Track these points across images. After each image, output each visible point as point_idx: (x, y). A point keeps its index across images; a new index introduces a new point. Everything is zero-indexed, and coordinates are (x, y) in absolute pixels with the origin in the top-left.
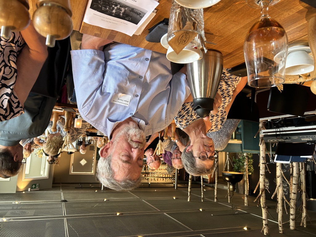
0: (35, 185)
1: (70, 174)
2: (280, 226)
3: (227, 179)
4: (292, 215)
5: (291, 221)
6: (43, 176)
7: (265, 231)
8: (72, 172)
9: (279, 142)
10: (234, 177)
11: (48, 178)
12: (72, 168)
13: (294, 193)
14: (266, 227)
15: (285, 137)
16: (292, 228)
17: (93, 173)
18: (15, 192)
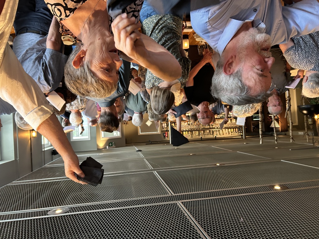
0: (112, 143)
1: (139, 135)
6: (116, 135)
8: (140, 133)
11: (121, 137)
12: (140, 129)
17: (159, 132)
18: (96, 150)
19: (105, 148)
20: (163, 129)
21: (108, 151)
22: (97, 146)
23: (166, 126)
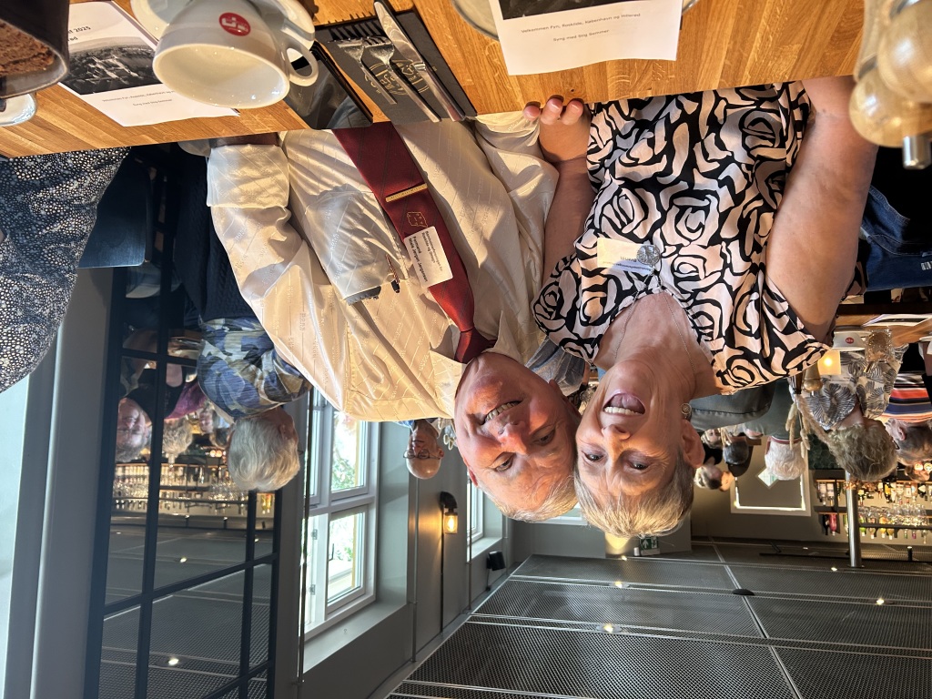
0: (649, 541)
1: (733, 511)
12: (737, 494)
18: (602, 557)
19: (630, 553)
20: (821, 501)
22: (606, 543)
23: (831, 494)
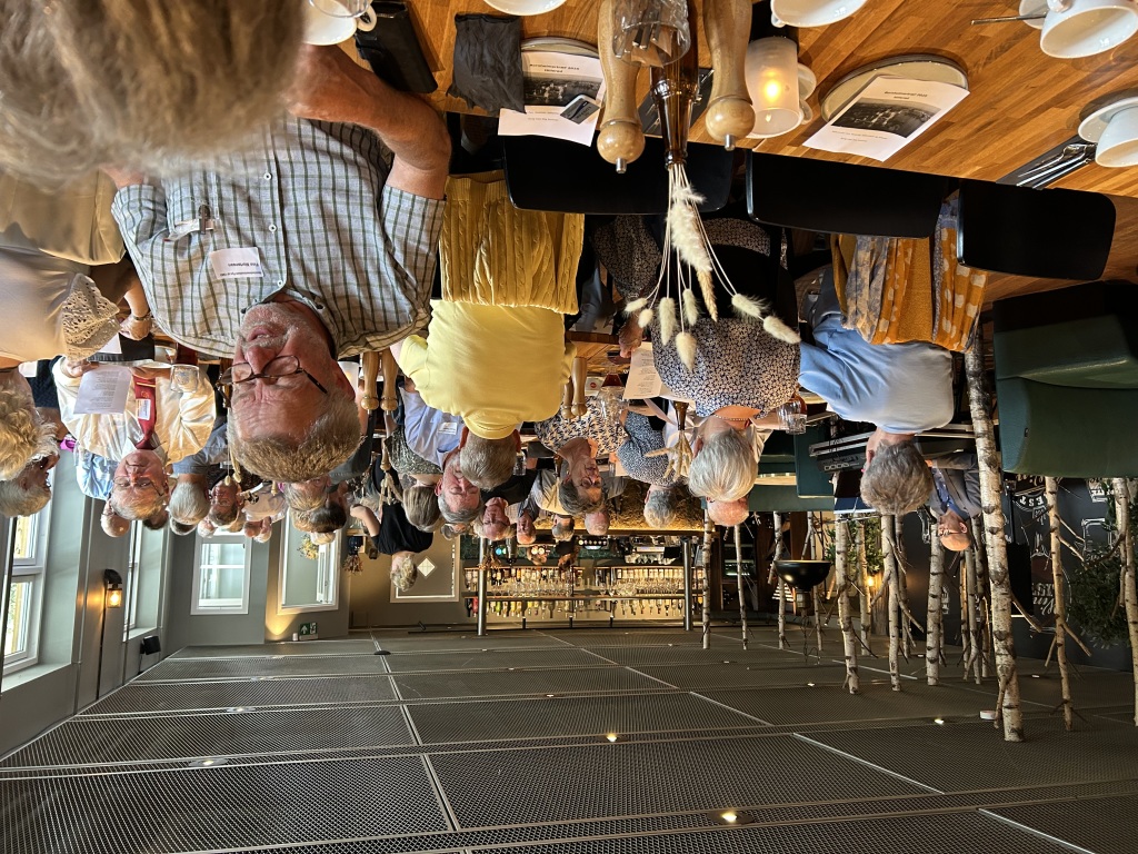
0: (308, 626)
2: (894, 675)
3: (789, 578)
4: (930, 649)
5: (928, 664)
6: (324, 603)
7: (852, 684)
9: (843, 469)
10: (803, 572)
11: (337, 608)
13: (934, 596)
14: (853, 675)
15: (849, 458)
16: (931, 682)
17: (454, 596)
18: (262, 643)
19: (289, 638)
20: (467, 587)
21: (297, 647)
22: (266, 630)
23: (475, 580)
